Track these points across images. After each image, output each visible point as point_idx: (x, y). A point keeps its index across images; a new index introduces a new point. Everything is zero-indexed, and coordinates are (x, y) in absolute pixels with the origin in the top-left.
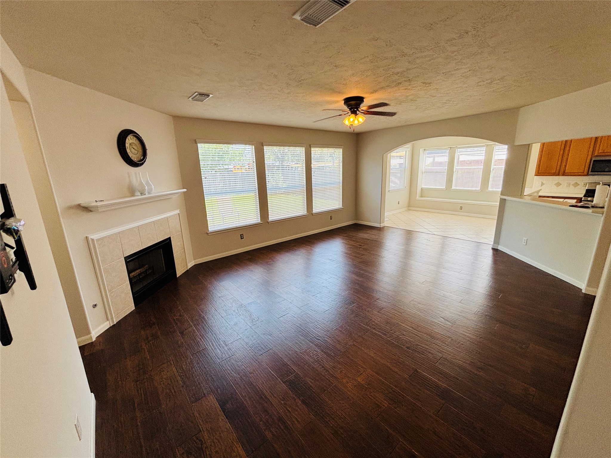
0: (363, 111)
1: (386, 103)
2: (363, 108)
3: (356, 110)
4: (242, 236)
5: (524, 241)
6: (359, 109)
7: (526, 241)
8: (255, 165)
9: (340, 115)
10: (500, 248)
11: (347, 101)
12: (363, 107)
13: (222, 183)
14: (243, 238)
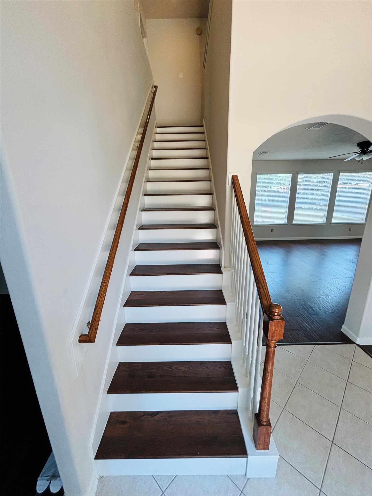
4: (272, 230)
8: (290, 186)
13: (268, 200)
14: (273, 232)
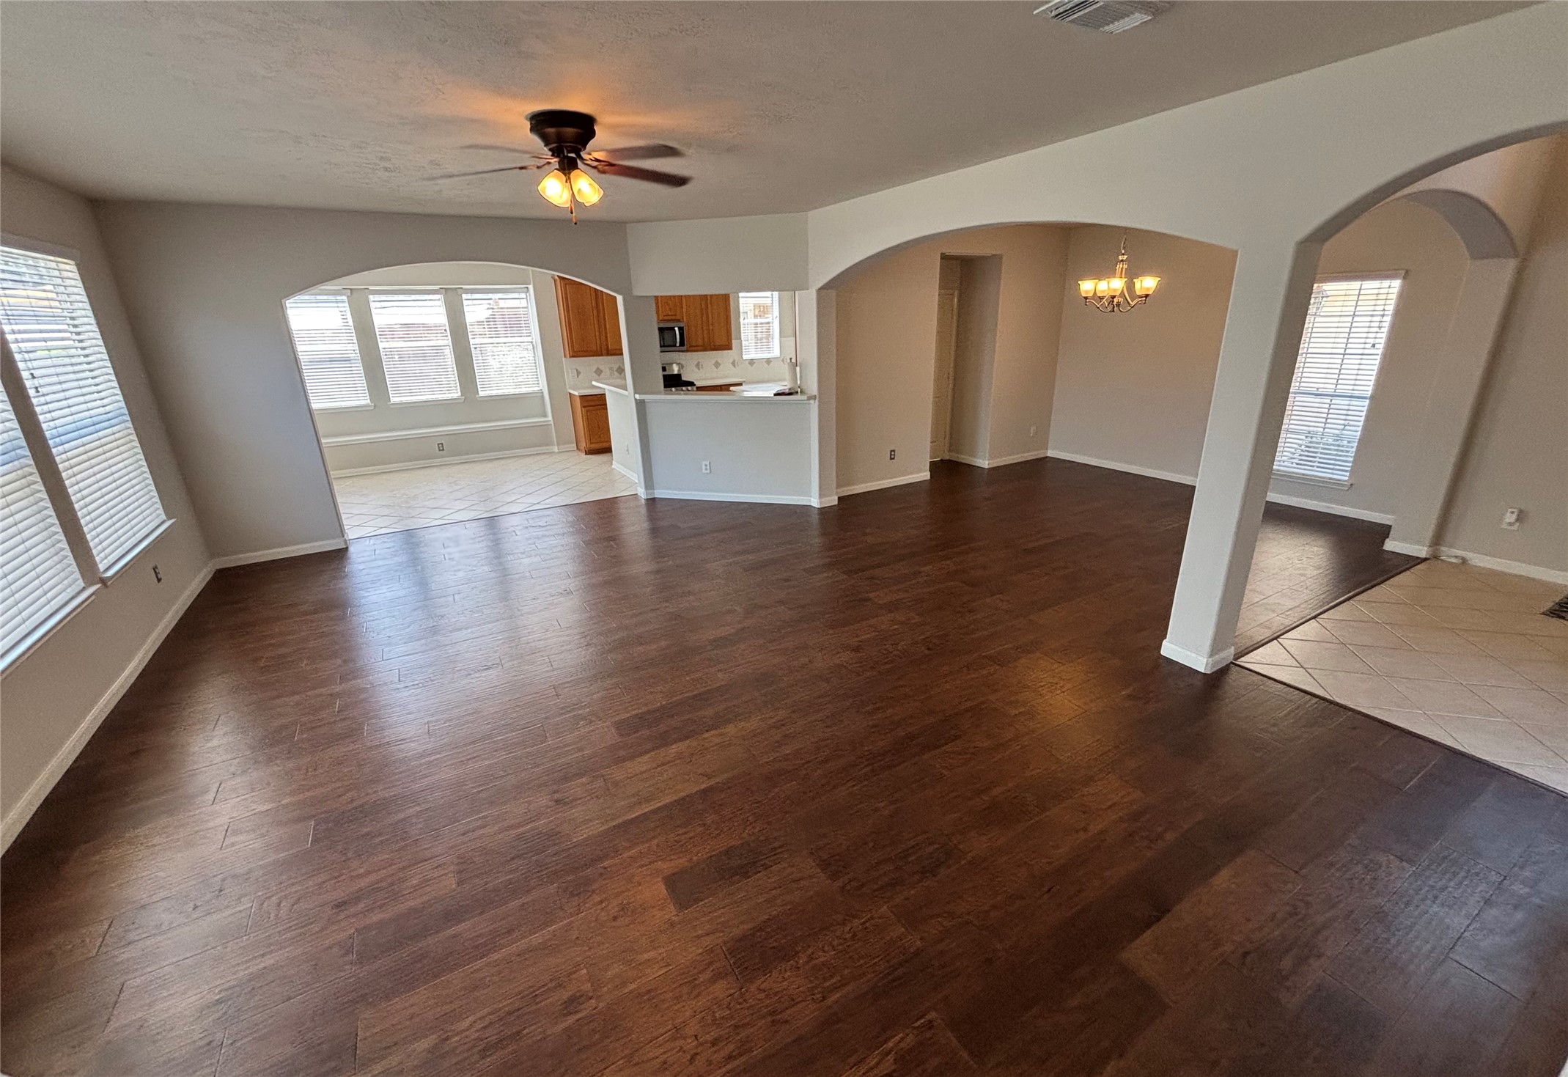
0: (595, 164)
1: (671, 148)
2: (597, 155)
3: (573, 155)
5: (704, 467)
6: (583, 154)
7: (708, 467)
9: (522, 168)
10: (660, 493)
11: (544, 122)
12: (596, 149)
